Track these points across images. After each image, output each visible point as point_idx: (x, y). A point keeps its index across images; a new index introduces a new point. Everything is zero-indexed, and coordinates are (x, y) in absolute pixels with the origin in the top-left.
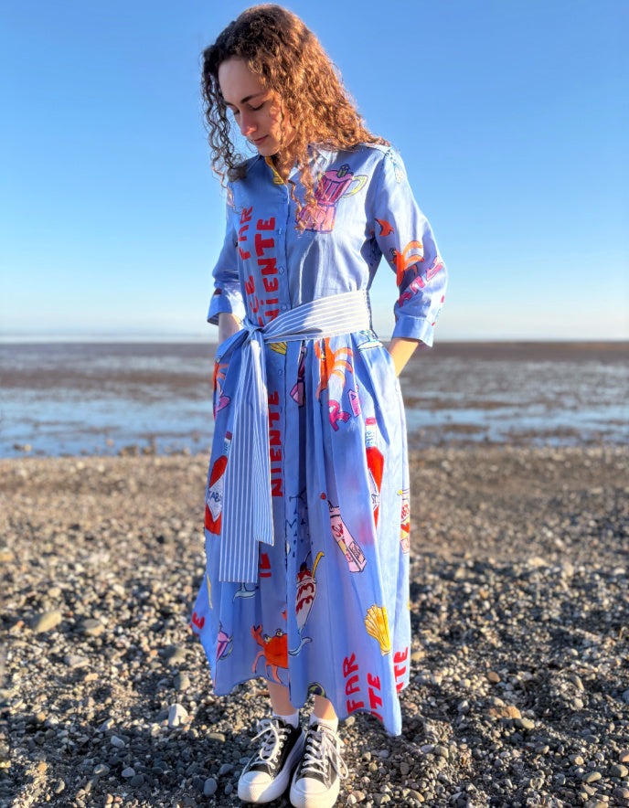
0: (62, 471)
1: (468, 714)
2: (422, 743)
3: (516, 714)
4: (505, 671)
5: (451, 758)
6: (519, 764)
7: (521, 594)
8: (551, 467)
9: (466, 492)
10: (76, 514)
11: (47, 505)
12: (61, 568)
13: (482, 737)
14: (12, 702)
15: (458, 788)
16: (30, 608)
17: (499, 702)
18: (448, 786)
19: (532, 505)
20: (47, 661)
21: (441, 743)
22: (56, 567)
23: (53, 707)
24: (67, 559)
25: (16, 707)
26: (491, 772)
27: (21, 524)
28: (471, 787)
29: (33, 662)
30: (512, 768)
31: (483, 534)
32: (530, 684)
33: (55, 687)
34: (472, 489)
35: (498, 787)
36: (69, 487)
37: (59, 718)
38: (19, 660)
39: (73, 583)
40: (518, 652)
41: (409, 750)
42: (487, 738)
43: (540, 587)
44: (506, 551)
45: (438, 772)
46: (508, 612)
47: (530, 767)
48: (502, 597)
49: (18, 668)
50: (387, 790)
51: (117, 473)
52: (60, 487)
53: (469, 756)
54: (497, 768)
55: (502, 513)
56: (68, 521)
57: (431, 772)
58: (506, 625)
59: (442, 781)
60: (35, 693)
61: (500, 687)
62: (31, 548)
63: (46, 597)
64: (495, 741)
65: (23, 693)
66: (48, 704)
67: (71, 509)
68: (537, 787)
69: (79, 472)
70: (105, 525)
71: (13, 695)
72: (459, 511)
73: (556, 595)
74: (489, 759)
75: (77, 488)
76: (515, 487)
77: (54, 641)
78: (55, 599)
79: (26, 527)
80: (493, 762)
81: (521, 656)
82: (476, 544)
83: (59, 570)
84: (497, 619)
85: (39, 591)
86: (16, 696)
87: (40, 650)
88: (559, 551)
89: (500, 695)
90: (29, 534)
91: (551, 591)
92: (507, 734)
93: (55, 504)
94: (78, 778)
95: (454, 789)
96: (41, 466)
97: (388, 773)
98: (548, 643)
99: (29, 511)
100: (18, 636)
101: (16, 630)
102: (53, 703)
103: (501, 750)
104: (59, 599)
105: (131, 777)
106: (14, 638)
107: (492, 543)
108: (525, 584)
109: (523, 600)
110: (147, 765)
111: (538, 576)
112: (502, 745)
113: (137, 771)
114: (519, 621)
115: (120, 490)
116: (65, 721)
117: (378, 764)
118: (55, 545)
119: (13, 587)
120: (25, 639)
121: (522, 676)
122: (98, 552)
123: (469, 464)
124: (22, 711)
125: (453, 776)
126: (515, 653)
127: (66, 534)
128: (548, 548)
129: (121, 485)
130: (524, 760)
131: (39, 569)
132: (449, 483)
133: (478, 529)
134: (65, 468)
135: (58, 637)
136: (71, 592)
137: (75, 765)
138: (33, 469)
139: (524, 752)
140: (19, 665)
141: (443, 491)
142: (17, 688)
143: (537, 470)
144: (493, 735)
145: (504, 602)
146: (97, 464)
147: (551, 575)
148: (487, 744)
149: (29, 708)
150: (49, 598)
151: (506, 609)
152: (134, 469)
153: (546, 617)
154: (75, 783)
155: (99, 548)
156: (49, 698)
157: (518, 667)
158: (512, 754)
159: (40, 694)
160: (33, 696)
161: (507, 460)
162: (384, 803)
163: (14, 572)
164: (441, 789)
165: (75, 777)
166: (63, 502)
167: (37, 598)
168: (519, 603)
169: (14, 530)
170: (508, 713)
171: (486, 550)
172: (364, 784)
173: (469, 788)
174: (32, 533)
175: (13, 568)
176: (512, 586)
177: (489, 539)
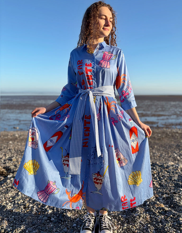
1: (149, 206)
2: (135, 213)
3: (163, 206)
4: (160, 194)
5: (144, 217)
6: (163, 219)
7: (166, 172)
8: (177, 135)
13: (153, 212)
15: (145, 226)
17: (158, 202)
18: (143, 225)
19: (171, 146)
21: (141, 213)
23: (31, 202)
25: (20, 201)
26: (155, 221)
27: (18, 150)
28: (149, 225)
30: (161, 221)
31: (155, 155)
32: (167, 198)
35: (157, 225)
40: (164, 189)
41: (131, 215)
42: (154, 212)
43: (172, 170)
44: (162, 160)
45: (140, 221)
46: (162, 178)
47: (166, 220)
48: (160, 173)
50: (126, 225)
53: (149, 217)
54: (157, 220)
55: (161, 149)
57: (138, 221)
58: (161, 181)
59: (141, 223)
60: (25, 198)
61: (159, 199)
64: (157, 213)
65: (22, 198)
66: (29, 201)
68: (168, 226)
71: (19, 198)
73: (176, 173)
76: (166, 141)
80: (156, 219)
81: (165, 190)
84: (159, 180)
86: (20, 199)
88: (178, 160)
89: (158, 201)
90: (20, 153)
91: (175, 172)
92: (160, 211)
94: (39, 221)
96: (22, 134)
97: (126, 221)
98: (173, 187)
99: (20, 147)
102: (30, 201)
103: (158, 216)
105: (54, 221)
107: (158, 158)
108: (167, 170)
109: (166, 174)
110: (58, 217)
111: (171, 167)
112: (158, 214)
113: (55, 219)
114: (165, 180)
116: (34, 205)
117: (123, 219)
121: (165, 196)
124: (22, 203)
125: (144, 222)
126: (163, 189)
128: (175, 159)
130: (165, 218)
137: (38, 217)
138: (20, 134)
139: (165, 216)
142: (20, 196)
143: (173, 136)
144: (156, 211)
145: (161, 175)
147: (175, 167)
148: (154, 214)
149: (24, 202)
153: (173, 179)
154: (38, 222)
156: (29, 199)
157: (164, 193)
158: (161, 217)
159: (27, 198)
160: (25, 199)
161: (164, 132)
162: (125, 229)
164: (141, 226)
165: (38, 220)
168: (165, 175)
169: (16, 152)
170: (160, 205)
171: (156, 160)
172: (119, 224)
173: (149, 226)
174: (21, 153)
175: (16, 163)
176: (163, 170)
177: (157, 156)
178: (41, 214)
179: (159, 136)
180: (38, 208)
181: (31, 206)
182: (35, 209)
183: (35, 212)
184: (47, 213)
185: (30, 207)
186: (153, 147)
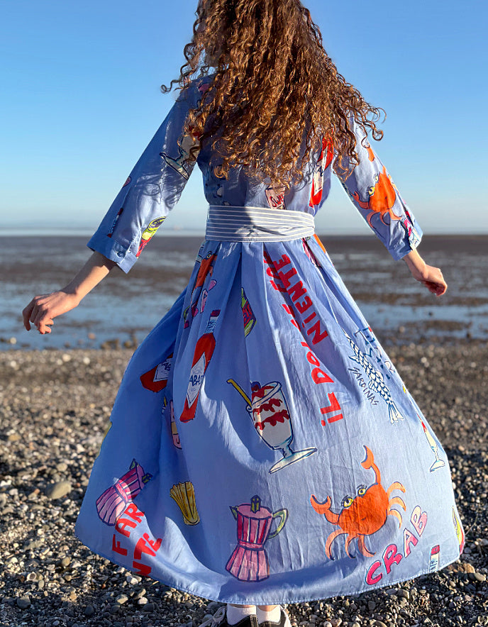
0: (49, 363)
3: (472, 570)
5: (412, 598)
6: (470, 606)
9: (444, 387)
10: (69, 403)
11: (41, 394)
12: (64, 447)
13: (439, 585)
14: (40, 550)
15: (416, 621)
16: (42, 479)
18: (408, 619)
20: (64, 521)
21: (404, 588)
22: (60, 447)
23: (75, 554)
24: (67, 440)
25: (44, 554)
26: (445, 612)
27: (21, 410)
29: (53, 521)
30: (464, 609)
31: (457, 425)
32: (486, 549)
33: (74, 541)
34: (449, 384)
35: (451, 621)
36: (58, 378)
37: (81, 562)
38: (40, 519)
39: (77, 460)
41: (375, 593)
42: (444, 586)
44: (478, 441)
45: (399, 609)
46: (472, 492)
47: (479, 608)
48: (469, 479)
49: (40, 525)
50: (358, 619)
51: (102, 365)
52: (49, 377)
53: (427, 599)
54: (451, 608)
55: (477, 407)
56: (63, 408)
57: (394, 608)
58: (470, 502)
59: (404, 615)
60: (58, 544)
62: (34, 431)
63: (55, 471)
64: (451, 588)
65: (49, 545)
66: (70, 553)
67: (65, 398)
68: (483, 623)
69: (65, 364)
70: (98, 412)
71: (40, 545)
72: (434, 405)
74: (444, 602)
75: (66, 379)
77: (67, 506)
78: (63, 473)
79: (26, 413)
80: (447, 604)
81: (481, 528)
82: (448, 434)
83: (62, 449)
84: (462, 497)
85: (48, 466)
86: (42, 546)
87: (58, 512)
90: (30, 418)
92: (462, 584)
93: (49, 393)
94: (103, 605)
95: (413, 621)
96: (29, 359)
97: (359, 608)
99: (28, 399)
100: (36, 501)
101: (33, 497)
102: (75, 551)
103: (455, 595)
104: (67, 473)
105: (145, 605)
106: (33, 502)
107: (464, 434)
112: (456, 592)
113: (149, 600)
114: (481, 499)
115: (107, 381)
116: (86, 565)
117: (350, 602)
118: (55, 429)
119: (25, 462)
120: (42, 504)
121: (479, 542)
122: (95, 435)
123: (448, 361)
124: (50, 557)
125: (413, 613)
127: (63, 419)
129: (108, 376)
130: (474, 603)
131: (45, 448)
132: (427, 379)
133: (452, 421)
134: (52, 360)
135: (70, 503)
136: (76, 468)
138: (21, 361)
139: (475, 598)
140: (41, 523)
141: (420, 386)
142: (43, 540)
144: (449, 584)
145: (470, 484)
146: (82, 357)
148: (444, 590)
149: (55, 555)
150: (58, 472)
151: (471, 489)
152: (119, 362)
154: (101, 609)
155: (96, 432)
156: (70, 548)
157: (477, 536)
158: (464, 599)
159: (63, 545)
160: (56, 547)
163: (23, 450)
164: (402, 621)
165: (101, 604)
166: (56, 392)
167: (48, 472)
168: (484, 484)
169: (16, 415)
170: (464, 569)
171: (458, 439)
172: (339, 615)
173: (425, 622)
174: (33, 418)
175: (22, 446)
176: (478, 471)
177: (462, 429)
178: (107, 588)
179: (470, 368)
180: (99, 571)
181: (79, 568)
182: (89, 573)
183: (91, 581)
184: (126, 586)
185: (75, 569)
186: (450, 403)
